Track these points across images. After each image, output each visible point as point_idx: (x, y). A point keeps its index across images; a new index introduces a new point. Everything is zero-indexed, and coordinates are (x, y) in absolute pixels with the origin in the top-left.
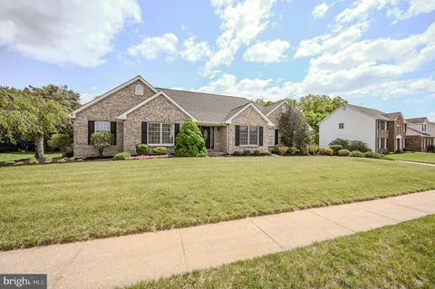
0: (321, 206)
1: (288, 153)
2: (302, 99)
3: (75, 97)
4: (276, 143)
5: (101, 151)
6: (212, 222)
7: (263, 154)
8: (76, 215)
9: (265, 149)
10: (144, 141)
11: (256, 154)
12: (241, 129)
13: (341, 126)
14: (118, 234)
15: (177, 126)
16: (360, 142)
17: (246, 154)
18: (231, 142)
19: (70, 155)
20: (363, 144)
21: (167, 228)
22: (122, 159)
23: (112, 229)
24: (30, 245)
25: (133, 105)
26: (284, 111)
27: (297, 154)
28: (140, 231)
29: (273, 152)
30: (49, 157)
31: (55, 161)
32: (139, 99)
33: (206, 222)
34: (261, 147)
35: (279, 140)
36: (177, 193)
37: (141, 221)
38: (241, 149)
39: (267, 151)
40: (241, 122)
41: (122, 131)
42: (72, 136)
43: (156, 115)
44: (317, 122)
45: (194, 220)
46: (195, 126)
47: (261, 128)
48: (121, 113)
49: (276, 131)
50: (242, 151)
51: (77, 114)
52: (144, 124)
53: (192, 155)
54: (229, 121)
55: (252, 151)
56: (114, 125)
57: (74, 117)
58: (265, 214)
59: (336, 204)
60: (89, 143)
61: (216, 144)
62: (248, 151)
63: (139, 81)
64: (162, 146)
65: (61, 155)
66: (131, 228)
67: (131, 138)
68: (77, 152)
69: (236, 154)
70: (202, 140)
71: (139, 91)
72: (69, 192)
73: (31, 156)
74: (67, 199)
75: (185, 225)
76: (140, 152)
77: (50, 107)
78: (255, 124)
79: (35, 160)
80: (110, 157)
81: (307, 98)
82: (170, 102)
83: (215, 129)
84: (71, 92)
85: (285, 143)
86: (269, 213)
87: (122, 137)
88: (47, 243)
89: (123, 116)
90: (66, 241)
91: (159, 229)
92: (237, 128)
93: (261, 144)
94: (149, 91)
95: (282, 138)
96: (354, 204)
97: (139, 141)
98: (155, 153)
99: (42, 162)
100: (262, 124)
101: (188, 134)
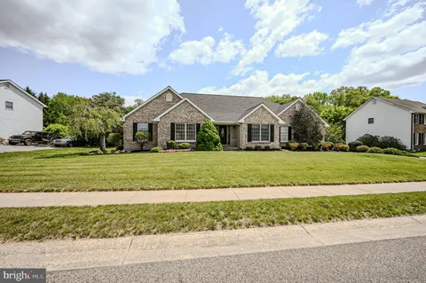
0: (289, 185)
1: (300, 149)
2: (333, 92)
3: (121, 101)
4: (290, 139)
5: (142, 146)
6: (206, 188)
7: (274, 150)
8: (133, 180)
9: (276, 144)
10: (173, 138)
11: (267, 149)
12: (253, 127)
13: (371, 121)
14: (154, 189)
15: (198, 125)
16: (392, 138)
17: (257, 149)
18: (244, 138)
19: (121, 148)
20: (396, 140)
21: (180, 188)
22: (157, 152)
23: (151, 187)
24: (115, 190)
25: (164, 110)
26: (298, 109)
27: (309, 149)
28: (165, 189)
29: (283, 148)
30: (109, 150)
31: (113, 152)
32: (169, 105)
33: (203, 188)
34: (272, 143)
35: (292, 137)
36: (189, 173)
37: (166, 185)
38: (253, 144)
39: (278, 147)
40: (253, 121)
41: (156, 130)
42: (122, 134)
43: (182, 117)
44: (345, 117)
45: (196, 186)
46: (212, 125)
47: (272, 126)
48: (156, 116)
49: (290, 128)
50: (253, 146)
51: (126, 118)
52: (173, 125)
53: (209, 149)
54: (242, 121)
55: (263, 146)
56: (150, 125)
57: (124, 120)
58: (243, 187)
59: (303, 185)
60: (134, 139)
61: (232, 140)
62: (259, 147)
63: (169, 90)
64: (186, 142)
65: (115, 149)
66: (161, 187)
67: (163, 136)
68: (125, 147)
69: (248, 149)
70: (218, 137)
71: (169, 98)
72: (127, 169)
73: (98, 149)
74: (127, 173)
75: (190, 188)
76: (170, 146)
77: (109, 113)
78: (266, 123)
79: (100, 152)
80: (148, 151)
81: (339, 90)
82: (192, 106)
83: (231, 127)
84: (118, 97)
85: (297, 139)
86: (247, 187)
87: (157, 135)
88: (122, 190)
89: (157, 119)
90: (130, 190)
91: (175, 189)
92: (250, 126)
93: (272, 140)
94: (176, 98)
95: (295, 134)
96: (319, 187)
97: (169, 138)
98: (181, 148)
99: (105, 153)
100: (273, 122)
101: (206, 132)
